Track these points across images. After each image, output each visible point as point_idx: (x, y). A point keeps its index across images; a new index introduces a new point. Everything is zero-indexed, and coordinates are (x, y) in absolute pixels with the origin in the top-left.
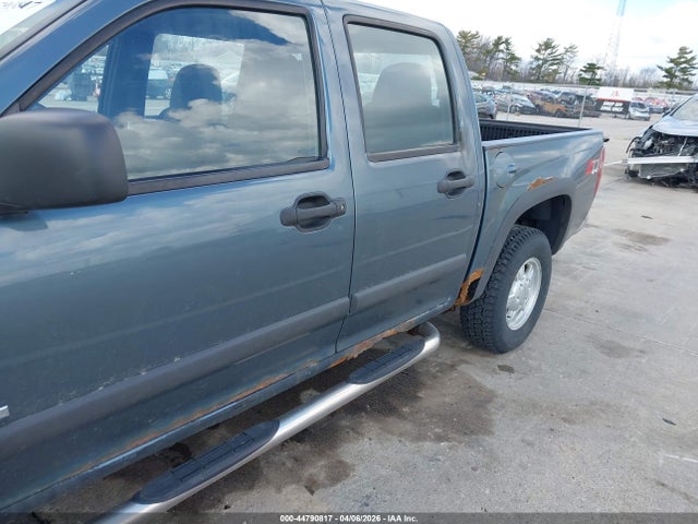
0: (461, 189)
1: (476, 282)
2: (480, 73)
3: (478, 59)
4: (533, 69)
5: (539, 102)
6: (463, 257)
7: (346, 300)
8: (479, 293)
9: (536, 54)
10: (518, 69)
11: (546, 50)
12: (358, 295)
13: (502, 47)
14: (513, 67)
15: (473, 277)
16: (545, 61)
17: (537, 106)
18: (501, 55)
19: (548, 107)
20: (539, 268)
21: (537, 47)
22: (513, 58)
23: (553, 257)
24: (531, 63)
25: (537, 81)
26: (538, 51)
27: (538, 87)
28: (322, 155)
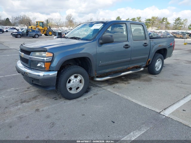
0: (146, 45)
1: (149, 61)
2: (158, 28)
3: (157, 24)
4: (174, 26)
5: (175, 35)
6: (147, 56)
7: (130, 59)
8: (150, 63)
9: (175, 22)
10: (170, 26)
11: (178, 21)
12: (132, 58)
13: (165, 20)
14: (168, 26)
15: (149, 60)
16: (178, 23)
17: (174, 36)
18: (165, 23)
19: (177, 36)
20: (161, 60)
21: (175, 20)
22: (168, 23)
23: (164, 60)
24: (174, 24)
25: (176, 29)
26: (176, 21)
27: (175, 31)
28: (128, 40)
